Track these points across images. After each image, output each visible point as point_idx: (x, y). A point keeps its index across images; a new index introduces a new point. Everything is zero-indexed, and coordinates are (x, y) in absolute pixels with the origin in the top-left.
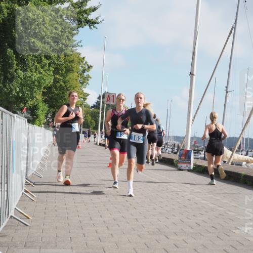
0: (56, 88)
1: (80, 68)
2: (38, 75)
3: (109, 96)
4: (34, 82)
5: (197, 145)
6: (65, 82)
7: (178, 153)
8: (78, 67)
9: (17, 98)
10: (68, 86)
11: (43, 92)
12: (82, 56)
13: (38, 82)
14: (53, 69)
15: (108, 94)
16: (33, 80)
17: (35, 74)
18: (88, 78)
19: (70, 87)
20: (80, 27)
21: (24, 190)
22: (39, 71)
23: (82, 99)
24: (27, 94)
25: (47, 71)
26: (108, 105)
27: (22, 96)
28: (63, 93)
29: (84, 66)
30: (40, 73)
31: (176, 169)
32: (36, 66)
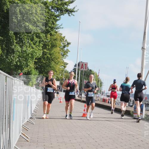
0: (44, 58)
1: (62, 44)
2: (31, 50)
3: (82, 65)
4: (28, 55)
5: (148, 100)
6: (50, 55)
7: (134, 106)
8: (60, 43)
9: (16, 66)
10: (53, 58)
11: (35, 62)
12: (63, 36)
13: (31, 55)
14: (42, 45)
15: (82, 63)
16: (28, 53)
17: (29, 49)
18: (67, 51)
19: (54, 58)
20: (62, 15)
21: (21, 133)
22: (32, 47)
23: (63, 67)
24: (24, 63)
25: (38, 47)
26: (82, 71)
27: (20, 64)
28: (49, 62)
29: (64, 42)
30: (33, 48)
31: (133, 118)
32: (30, 43)
